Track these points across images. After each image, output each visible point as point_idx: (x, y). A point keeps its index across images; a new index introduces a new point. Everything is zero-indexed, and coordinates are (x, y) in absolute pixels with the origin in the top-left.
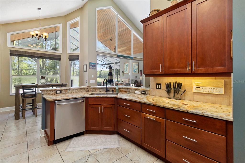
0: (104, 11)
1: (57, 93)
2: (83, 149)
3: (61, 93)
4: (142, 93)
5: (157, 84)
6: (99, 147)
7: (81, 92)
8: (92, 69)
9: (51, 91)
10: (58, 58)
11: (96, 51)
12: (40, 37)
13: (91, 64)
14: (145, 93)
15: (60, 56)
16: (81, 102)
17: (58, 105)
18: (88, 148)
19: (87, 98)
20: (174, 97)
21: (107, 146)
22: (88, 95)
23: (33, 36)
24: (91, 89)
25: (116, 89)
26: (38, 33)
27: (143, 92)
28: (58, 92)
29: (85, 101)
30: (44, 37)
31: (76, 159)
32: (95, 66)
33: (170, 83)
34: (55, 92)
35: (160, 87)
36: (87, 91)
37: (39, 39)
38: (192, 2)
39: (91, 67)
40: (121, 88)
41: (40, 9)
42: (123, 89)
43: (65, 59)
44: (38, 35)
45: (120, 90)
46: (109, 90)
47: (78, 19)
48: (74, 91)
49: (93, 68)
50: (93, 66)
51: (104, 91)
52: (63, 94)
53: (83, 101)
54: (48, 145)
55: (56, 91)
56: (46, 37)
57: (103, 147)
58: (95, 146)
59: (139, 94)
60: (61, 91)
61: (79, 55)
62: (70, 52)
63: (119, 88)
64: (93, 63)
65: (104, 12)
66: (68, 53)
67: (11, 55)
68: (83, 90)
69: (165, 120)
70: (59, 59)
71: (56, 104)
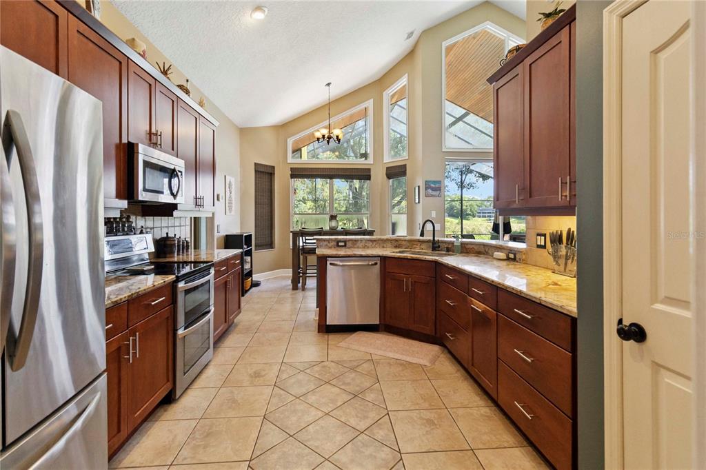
0: (474, 38)
1: (338, 246)
2: (362, 349)
3: (345, 246)
4: (508, 259)
5: (538, 235)
6: (391, 355)
7: (383, 247)
8: (432, 196)
9: (328, 240)
10: (364, 175)
11: (443, 150)
12: (329, 138)
13: (428, 185)
14: (515, 256)
15: (370, 169)
16: (372, 265)
17: (331, 264)
18: (372, 351)
19: (384, 259)
20: (565, 269)
21: (405, 357)
22: (388, 252)
23: (318, 139)
24: (404, 243)
25: (455, 244)
26: (325, 132)
27: (511, 256)
28: (340, 244)
29: (379, 264)
30: (335, 138)
31: (345, 358)
32: (439, 189)
33: (561, 231)
34: (335, 244)
35: (543, 243)
36: (396, 247)
37: (328, 142)
38: (570, 24)
39: (430, 191)
40: (467, 244)
41: (329, 84)
42: (473, 246)
43: (379, 175)
44: (326, 136)
45: (466, 249)
46: (439, 247)
47: (403, 81)
48: (369, 244)
49: (434, 193)
50: (434, 189)
51: (429, 247)
52: (349, 248)
53: (376, 264)
54: (319, 332)
55: (338, 241)
56: (337, 137)
57: (397, 356)
58: (385, 350)
59: (502, 258)
60: (345, 241)
61: (405, 165)
62: (389, 159)
63: (462, 244)
64: (435, 182)
65: (476, 40)
66: (385, 162)
67: (293, 176)
68: (387, 244)
69: (497, 315)
70: (368, 178)
71: (328, 263)
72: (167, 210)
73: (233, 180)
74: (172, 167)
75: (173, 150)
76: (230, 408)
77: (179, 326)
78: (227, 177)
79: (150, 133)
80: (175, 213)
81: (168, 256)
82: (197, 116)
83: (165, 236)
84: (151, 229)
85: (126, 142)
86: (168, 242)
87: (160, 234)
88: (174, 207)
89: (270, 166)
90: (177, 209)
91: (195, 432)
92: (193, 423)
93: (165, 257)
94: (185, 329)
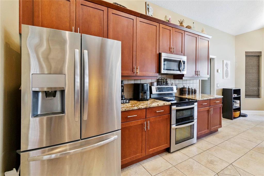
72: (180, 77)
73: (229, 62)
74: (179, 60)
75: (182, 53)
76: (187, 170)
77: (172, 123)
78: (224, 61)
79: (170, 48)
80: (183, 78)
81: (184, 95)
82: (197, 36)
83: (183, 87)
84: (178, 84)
85: (158, 53)
86: (184, 90)
87: (181, 86)
88: (183, 75)
89: (258, 52)
90: (184, 76)
91: (168, 170)
92: (171, 166)
93: (183, 95)
94: (176, 126)
